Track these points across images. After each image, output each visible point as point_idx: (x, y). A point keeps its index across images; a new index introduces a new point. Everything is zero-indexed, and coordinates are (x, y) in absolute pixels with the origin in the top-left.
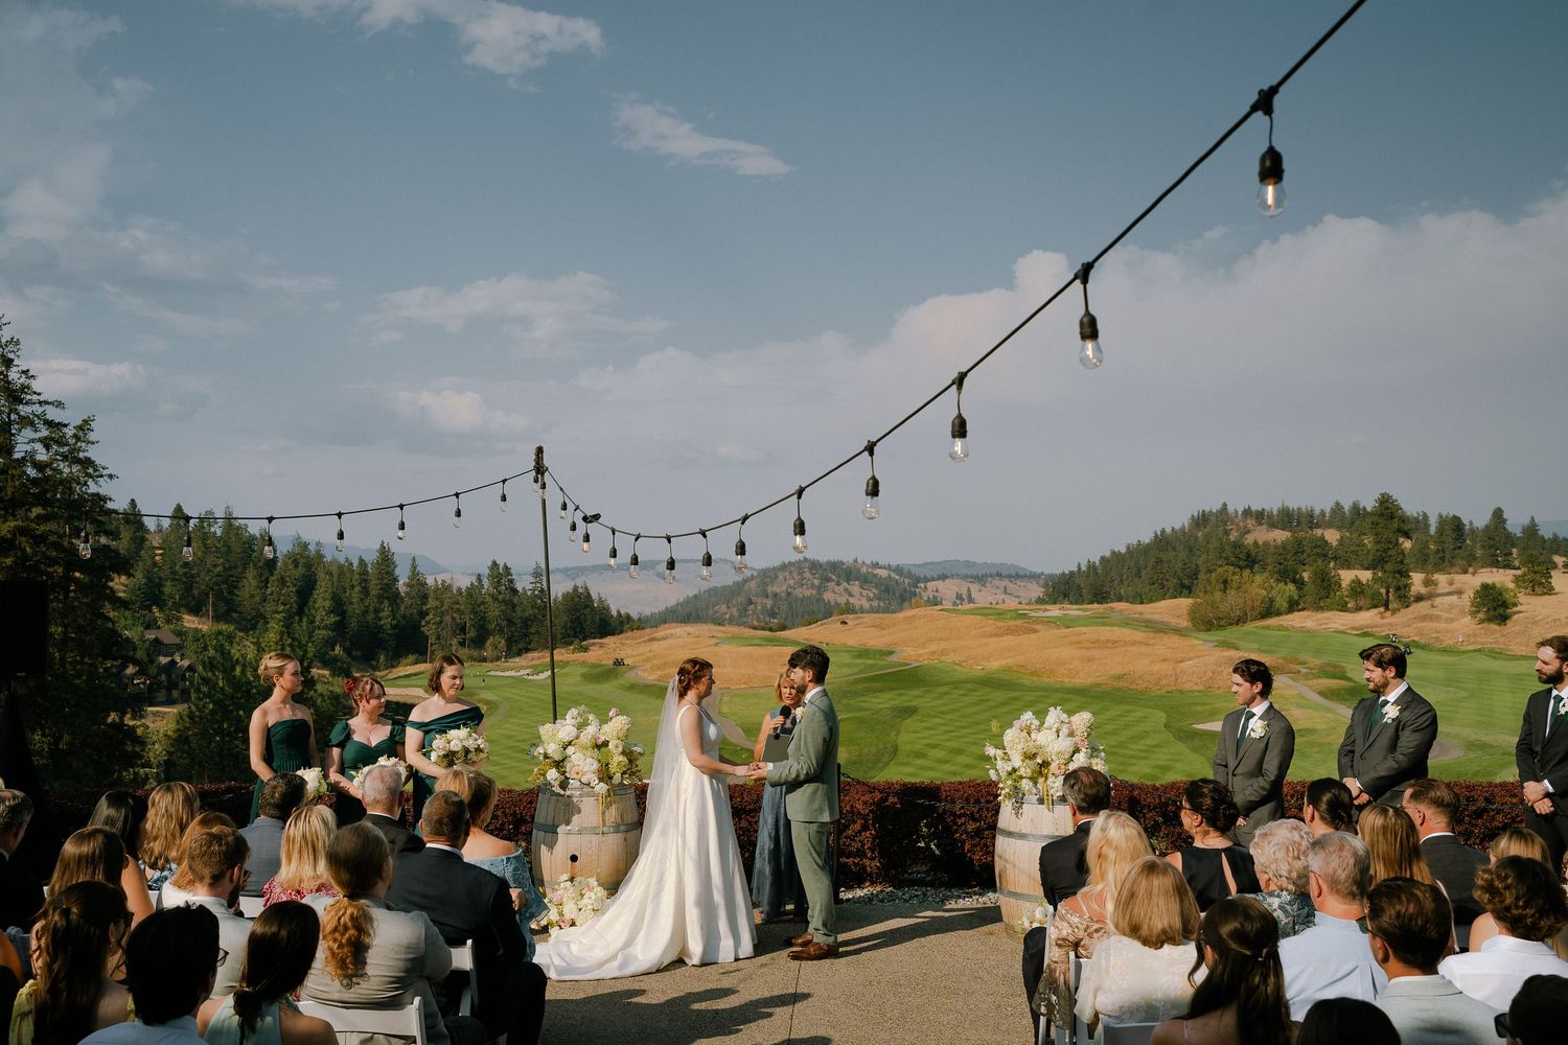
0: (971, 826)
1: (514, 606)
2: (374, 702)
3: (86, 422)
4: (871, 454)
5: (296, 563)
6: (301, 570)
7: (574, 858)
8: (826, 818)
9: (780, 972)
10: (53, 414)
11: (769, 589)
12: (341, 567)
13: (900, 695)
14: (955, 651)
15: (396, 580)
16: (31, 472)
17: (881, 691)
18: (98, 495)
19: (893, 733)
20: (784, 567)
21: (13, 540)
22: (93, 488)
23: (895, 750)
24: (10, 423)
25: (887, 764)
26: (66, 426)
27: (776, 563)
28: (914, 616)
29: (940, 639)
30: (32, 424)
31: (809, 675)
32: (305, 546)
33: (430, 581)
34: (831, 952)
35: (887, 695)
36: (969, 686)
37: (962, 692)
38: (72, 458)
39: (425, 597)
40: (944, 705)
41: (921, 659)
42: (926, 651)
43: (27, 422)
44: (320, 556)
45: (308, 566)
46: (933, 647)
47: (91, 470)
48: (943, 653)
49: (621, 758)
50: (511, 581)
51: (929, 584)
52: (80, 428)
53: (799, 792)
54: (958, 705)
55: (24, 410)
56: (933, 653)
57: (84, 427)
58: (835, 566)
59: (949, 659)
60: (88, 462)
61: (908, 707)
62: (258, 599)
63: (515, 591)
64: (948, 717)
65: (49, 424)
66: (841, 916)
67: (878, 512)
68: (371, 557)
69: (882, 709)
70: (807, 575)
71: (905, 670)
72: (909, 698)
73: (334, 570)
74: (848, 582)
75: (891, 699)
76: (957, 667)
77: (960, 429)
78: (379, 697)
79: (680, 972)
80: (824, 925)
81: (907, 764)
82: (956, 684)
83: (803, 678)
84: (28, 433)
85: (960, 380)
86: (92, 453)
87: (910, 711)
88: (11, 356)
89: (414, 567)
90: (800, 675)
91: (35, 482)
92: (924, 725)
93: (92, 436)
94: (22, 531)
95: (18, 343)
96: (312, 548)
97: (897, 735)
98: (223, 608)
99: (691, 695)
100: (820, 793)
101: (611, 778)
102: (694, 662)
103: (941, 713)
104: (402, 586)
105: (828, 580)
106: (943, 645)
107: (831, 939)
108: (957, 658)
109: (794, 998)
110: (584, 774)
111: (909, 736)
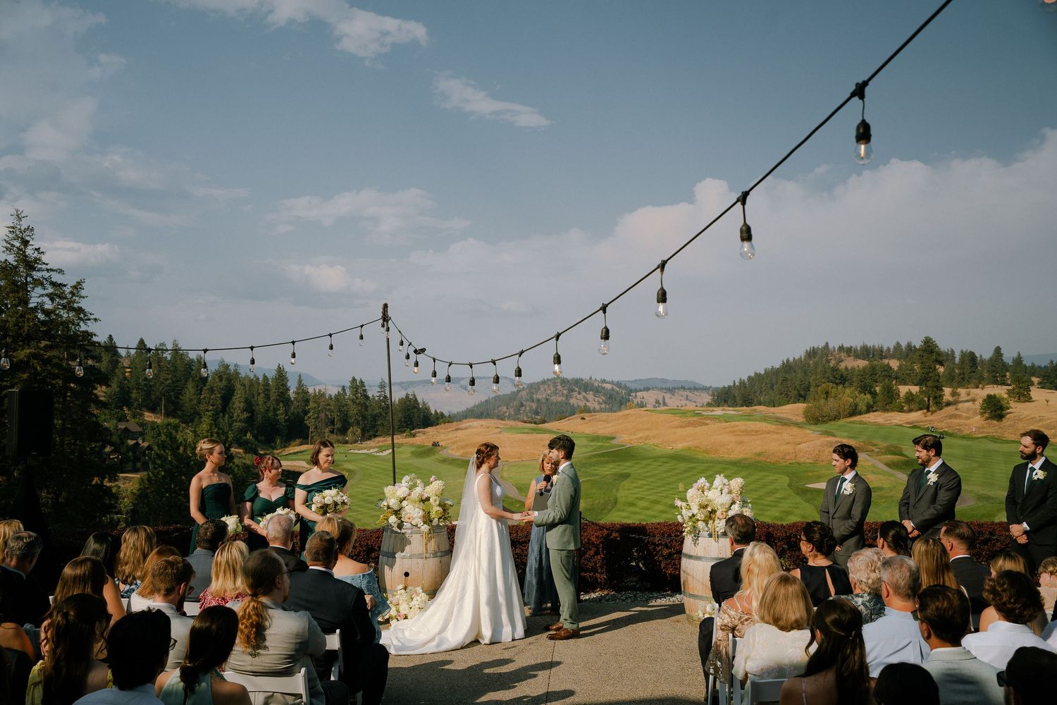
0: (665, 552)
1: (367, 407)
2: (274, 472)
3: (79, 283)
4: (605, 312)
5: (221, 378)
6: (224, 382)
7: (407, 574)
8: (572, 547)
9: (541, 648)
10: (56, 278)
11: (535, 396)
12: (251, 381)
13: (619, 465)
14: (654, 437)
15: (288, 390)
16: (41, 316)
17: (608, 462)
18: (86, 332)
19: (615, 490)
20: (544, 382)
21: (28, 362)
22: (83, 327)
23: (616, 502)
24: (27, 283)
25: (610, 511)
26: (65, 286)
27: (539, 379)
28: (628, 414)
29: (646, 429)
30: (42, 284)
31: (562, 454)
32: (227, 367)
33: (311, 390)
34: (575, 635)
35: (611, 466)
36: (664, 460)
37: (659, 464)
38: (69, 307)
39: (307, 401)
40: (648, 472)
41: (633, 442)
42: (635, 437)
43: (38, 283)
44: (237, 373)
45: (229, 380)
46: (640, 435)
47: (82, 316)
48: (647, 438)
49: (438, 508)
50: (365, 391)
51: (638, 394)
52: (75, 287)
53: (555, 530)
54: (657, 472)
55: (37, 275)
56: (641, 438)
57: (78, 286)
58: (577, 382)
59: (651, 442)
60: (80, 310)
61: (625, 473)
62: (195, 402)
63: (367, 397)
64: (651, 480)
65: (54, 284)
66: (582, 610)
67: (608, 350)
68: (272, 374)
69: (607, 475)
70: (559, 387)
71: (622, 450)
72: (625, 467)
73: (247, 382)
74: (586, 391)
75: (613, 468)
76: (656, 447)
77: (662, 297)
78: (277, 468)
79: (476, 648)
80: (571, 617)
81: (623, 511)
82: (656, 458)
83: (558, 456)
84: (39, 290)
85: (662, 266)
86: (83, 304)
87: (625, 476)
88: (28, 238)
89: (300, 381)
90: (556, 454)
91: (43, 323)
92: (635, 485)
93: (83, 293)
94: (35, 356)
95: (32, 230)
96: (232, 368)
97: (618, 490)
98: (171, 407)
99: (485, 467)
100: (568, 531)
101: (431, 521)
102: (487, 445)
103: (646, 477)
104: (292, 393)
105: (573, 391)
106: (647, 433)
107: (575, 626)
108: (656, 442)
109: (551, 665)
110: (413, 519)
111: (625, 492)
